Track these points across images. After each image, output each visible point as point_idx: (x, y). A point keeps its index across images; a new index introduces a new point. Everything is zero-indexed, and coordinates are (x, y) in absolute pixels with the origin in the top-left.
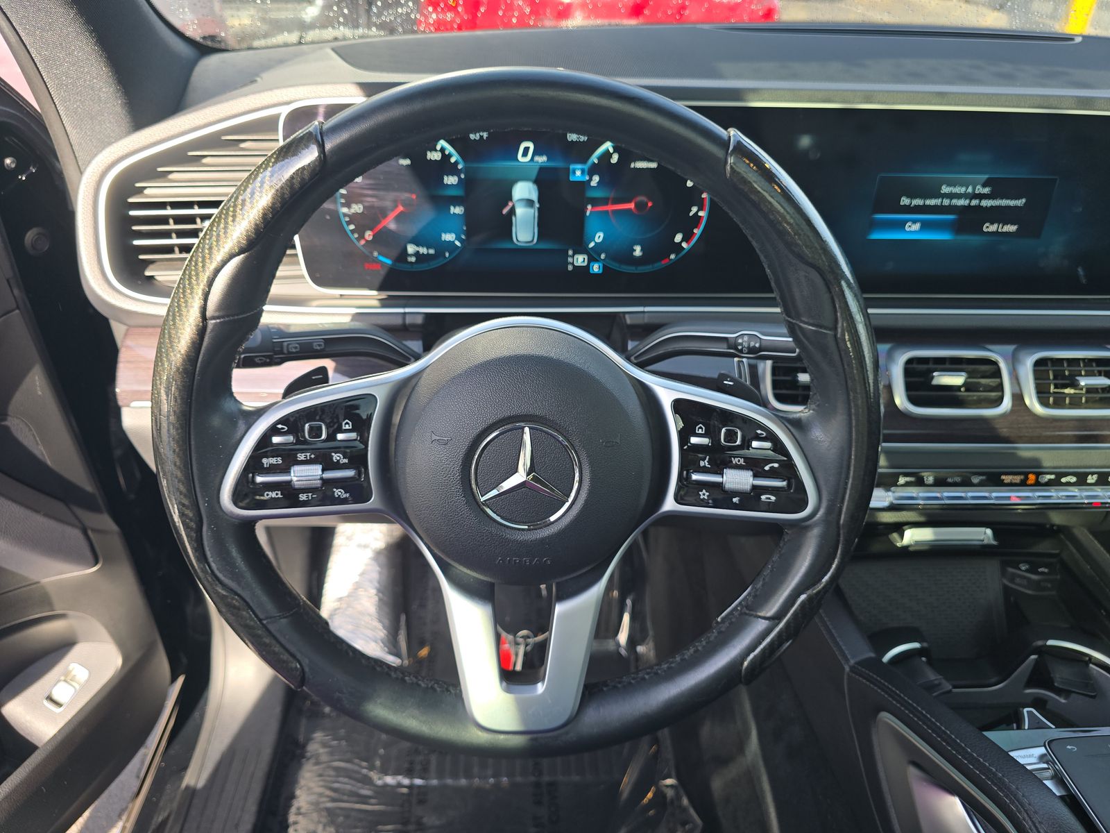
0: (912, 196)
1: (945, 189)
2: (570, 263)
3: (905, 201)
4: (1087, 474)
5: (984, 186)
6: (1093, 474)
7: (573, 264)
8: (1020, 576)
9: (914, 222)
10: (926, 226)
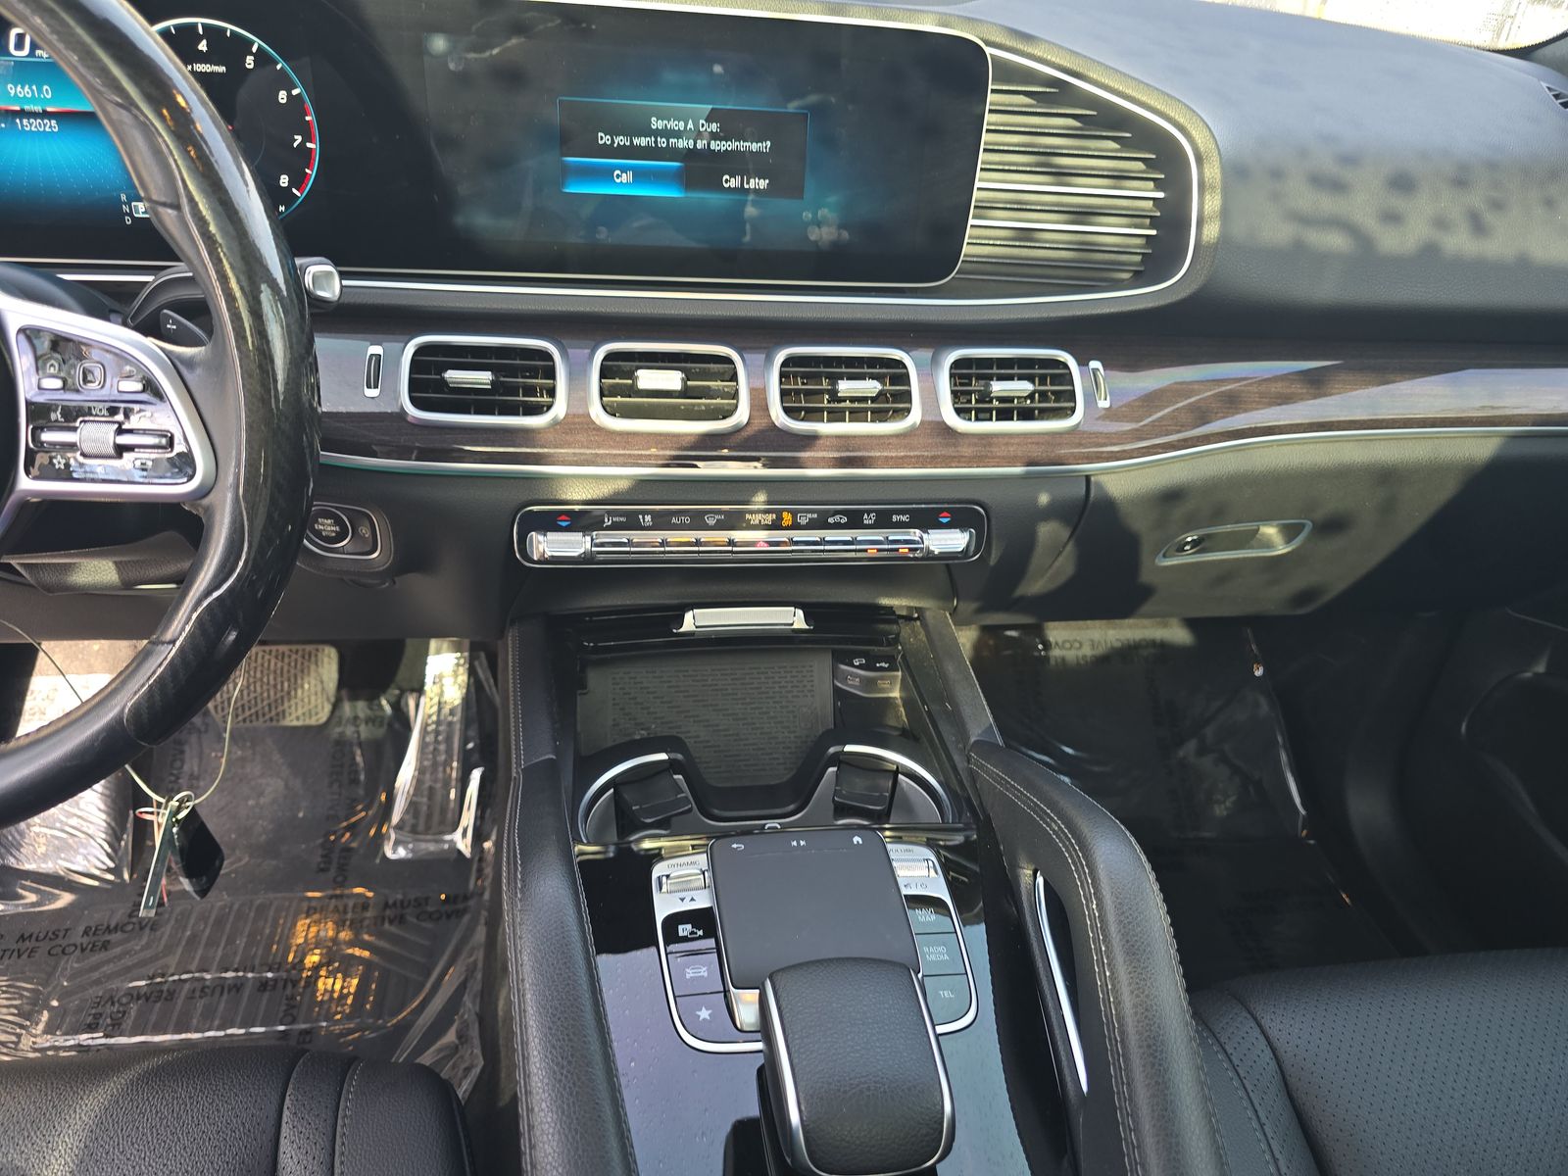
0: (613, 132)
1: (657, 124)
2: (127, 213)
3: (604, 139)
4: (863, 512)
5: (709, 120)
6: (869, 512)
7: (131, 215)
8: (852, 674)
9: (624, 169)
10: (640, 176)
